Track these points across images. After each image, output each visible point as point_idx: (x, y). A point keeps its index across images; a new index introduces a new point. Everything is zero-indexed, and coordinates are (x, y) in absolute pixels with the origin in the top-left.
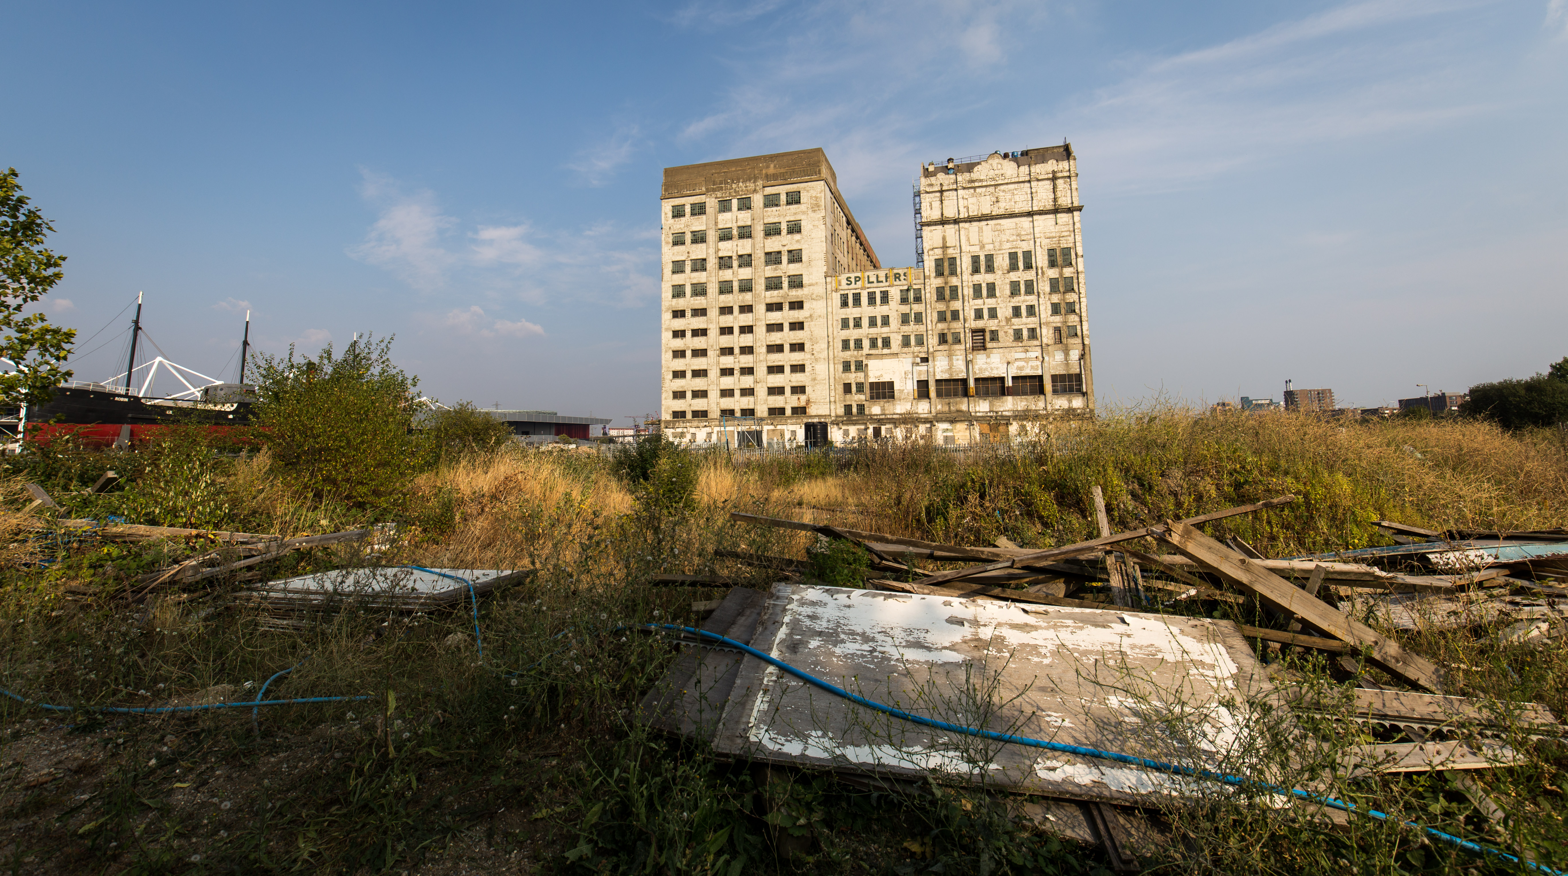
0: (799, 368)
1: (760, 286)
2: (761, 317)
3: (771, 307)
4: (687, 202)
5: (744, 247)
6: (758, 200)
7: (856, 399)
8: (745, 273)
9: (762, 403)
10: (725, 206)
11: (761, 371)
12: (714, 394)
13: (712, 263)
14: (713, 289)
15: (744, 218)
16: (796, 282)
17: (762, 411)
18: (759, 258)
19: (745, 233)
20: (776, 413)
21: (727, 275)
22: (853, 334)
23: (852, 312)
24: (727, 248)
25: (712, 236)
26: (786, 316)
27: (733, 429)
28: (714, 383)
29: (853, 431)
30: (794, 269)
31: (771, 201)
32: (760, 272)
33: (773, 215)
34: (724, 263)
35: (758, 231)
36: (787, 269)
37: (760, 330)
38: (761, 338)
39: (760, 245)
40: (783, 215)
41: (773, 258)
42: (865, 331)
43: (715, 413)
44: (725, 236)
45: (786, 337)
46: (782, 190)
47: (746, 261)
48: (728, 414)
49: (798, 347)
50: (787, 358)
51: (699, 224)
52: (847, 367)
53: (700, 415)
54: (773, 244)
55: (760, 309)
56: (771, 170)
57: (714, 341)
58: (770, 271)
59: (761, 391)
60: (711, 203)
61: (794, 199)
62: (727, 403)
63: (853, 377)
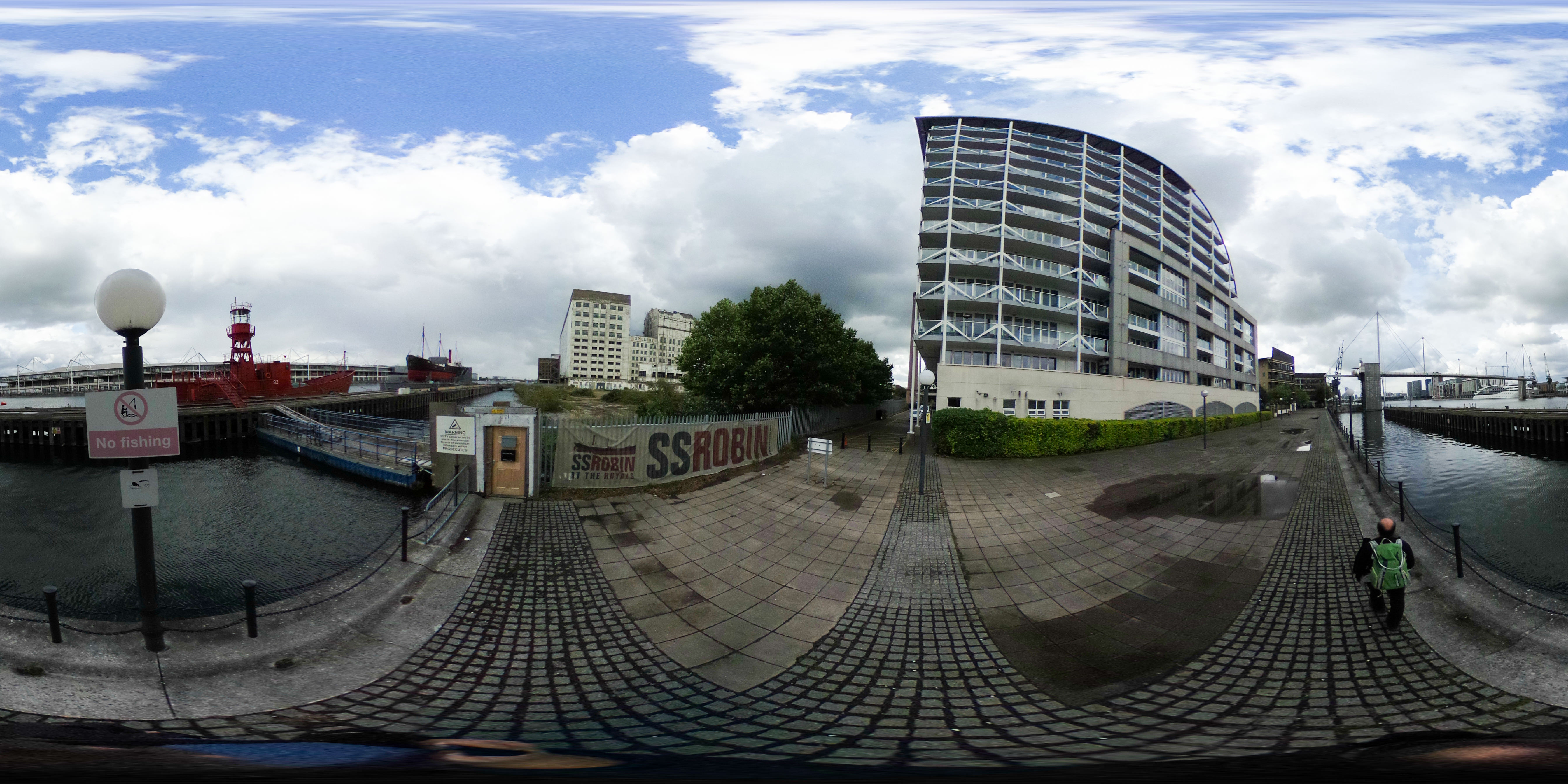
0: (618, 364)
1: (607, 335)
2: (607, 345)
3: (611, 343)
4: (583, 302)
5: (603, 321)
6: (608, 306)
7: (635, 375)
8: (602, 330)
9: (606, 374)
10: (596, 306)
11: (606, 363)
12: (589, 369)
13: (590, 324)
14: (590, 333)
15: (603, 311)
16: (619, 336)
17: (605, 376)
18: (607, 325)
19: (603, 316)
20: (610, 378)
21: (596, 329)
22: (636, 355)
23: (636, 348)
24: (596, 320)
25: (591, 315)
26: (615, 346)
27: (595, 382)
28: (589, 366)
29: (633, 385)
30: (619, 331)
31: (613, 308)
32: (608, 331)
33: (613, 312)
34: (595, 325)
35: (608, 316)
36: (617, 331)
37: (607, 350)
38: (606, 352)
39: (608, 321)
40: (616, 313)
41: (612, 326)
42: (639, 355)
43: (589, 376)
44: (596, 316)
45: (615, 353)
46: (617, 305)
47: (603, 325)
48: (593, 377)
49: (618, 357)
50: (614, 360)
51: (586, 310)
52: (633, 365)
53: (584, 376)
54: (613, 322)
55: (607, 342)
56: (614, 298)
57: (590, 351)
58: (611, 331)
59: (606, 370)
60: (592, 304)
61: (621, 309)
62: (594, 373)
63: (635, 369)
